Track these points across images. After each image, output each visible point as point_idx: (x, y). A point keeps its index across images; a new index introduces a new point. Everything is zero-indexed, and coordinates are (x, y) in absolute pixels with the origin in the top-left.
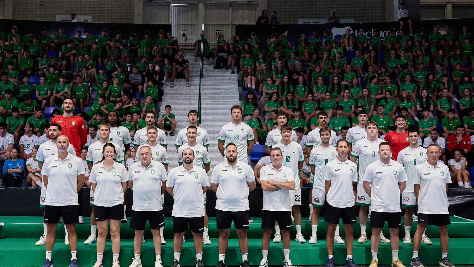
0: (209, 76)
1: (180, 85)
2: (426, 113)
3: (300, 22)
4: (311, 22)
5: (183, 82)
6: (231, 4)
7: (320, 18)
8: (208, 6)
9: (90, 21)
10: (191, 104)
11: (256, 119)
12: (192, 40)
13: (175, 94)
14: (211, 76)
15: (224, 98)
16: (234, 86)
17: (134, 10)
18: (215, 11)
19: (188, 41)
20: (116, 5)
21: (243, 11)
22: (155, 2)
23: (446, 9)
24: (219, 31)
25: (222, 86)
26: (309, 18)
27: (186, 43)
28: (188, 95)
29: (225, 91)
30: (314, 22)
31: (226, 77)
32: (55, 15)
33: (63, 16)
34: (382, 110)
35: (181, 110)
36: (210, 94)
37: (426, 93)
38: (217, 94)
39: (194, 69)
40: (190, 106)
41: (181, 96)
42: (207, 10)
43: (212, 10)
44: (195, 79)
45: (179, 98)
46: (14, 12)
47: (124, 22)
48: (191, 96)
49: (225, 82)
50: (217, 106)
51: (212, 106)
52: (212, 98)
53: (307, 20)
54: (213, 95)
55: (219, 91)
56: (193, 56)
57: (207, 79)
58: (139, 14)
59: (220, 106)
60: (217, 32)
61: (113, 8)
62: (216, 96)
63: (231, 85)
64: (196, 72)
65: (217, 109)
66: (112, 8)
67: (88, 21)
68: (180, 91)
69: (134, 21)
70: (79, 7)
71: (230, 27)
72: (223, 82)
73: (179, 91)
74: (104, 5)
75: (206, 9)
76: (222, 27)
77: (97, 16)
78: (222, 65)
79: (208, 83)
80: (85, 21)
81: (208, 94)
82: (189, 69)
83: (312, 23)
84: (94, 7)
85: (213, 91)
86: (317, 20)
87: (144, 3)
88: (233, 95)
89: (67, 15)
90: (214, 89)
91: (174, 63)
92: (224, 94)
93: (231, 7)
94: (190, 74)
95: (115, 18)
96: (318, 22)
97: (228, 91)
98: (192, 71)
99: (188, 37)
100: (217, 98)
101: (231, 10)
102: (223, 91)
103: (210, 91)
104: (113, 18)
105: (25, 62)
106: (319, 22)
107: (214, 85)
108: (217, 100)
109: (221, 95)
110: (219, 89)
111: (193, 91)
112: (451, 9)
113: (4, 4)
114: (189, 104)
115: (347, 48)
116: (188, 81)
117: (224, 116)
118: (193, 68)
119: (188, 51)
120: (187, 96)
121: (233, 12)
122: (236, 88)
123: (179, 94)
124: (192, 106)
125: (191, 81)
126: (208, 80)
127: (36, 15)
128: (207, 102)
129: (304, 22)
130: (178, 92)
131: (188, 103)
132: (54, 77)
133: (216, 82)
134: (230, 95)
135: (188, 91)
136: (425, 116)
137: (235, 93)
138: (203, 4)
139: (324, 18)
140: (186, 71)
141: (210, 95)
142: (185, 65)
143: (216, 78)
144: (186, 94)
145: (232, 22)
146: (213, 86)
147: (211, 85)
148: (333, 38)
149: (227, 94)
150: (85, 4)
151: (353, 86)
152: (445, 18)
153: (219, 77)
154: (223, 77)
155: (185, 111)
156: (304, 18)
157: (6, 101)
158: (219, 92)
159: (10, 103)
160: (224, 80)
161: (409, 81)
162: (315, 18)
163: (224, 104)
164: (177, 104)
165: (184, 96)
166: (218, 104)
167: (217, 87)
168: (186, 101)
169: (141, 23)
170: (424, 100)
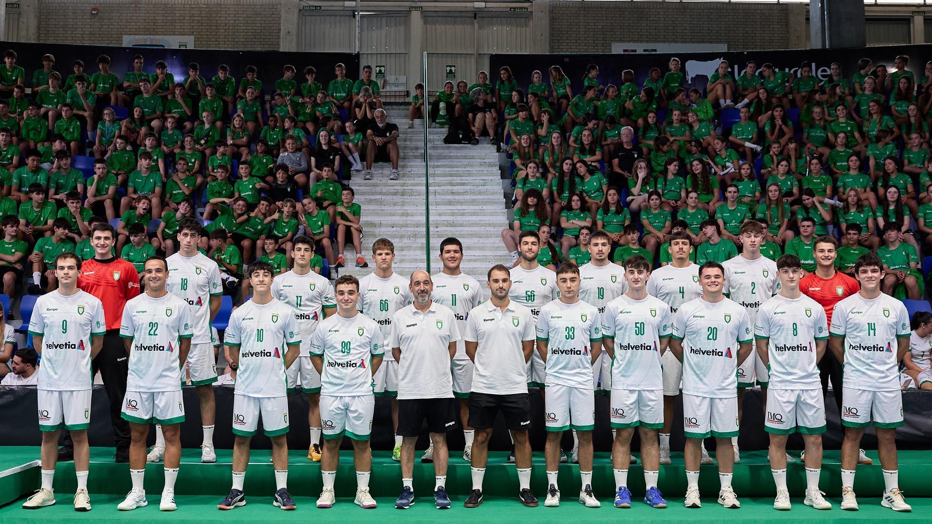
0: (439, 157)
1: (382, 174)
2: (892, 234)
3: (617, 49)
4: (640, 49)
5: (388, 170)
6: (476, 14)
7: (657, 40)
8: (428, 17)
9: (191, 47)
10: (407, 215)
11: (546, 246)
12: (396, 85)
13: (373, 194)
14: (445, 158)
15: (473, 202)
16: (492, 178)
17: (279, 24)
18: (443, 26)
19: (388, 86)
20: (245, 15)
21: (500, 27)
22: (322, 8)
23: (912, 25)
24: (451, 66)
25: (467, 178)
26: (634, 41)
27: (385, 90)
28: (399, 197)
29: (475, 187)
30: (645, 51)
31: (473, 160)
32: (121, 34)
33: (137, 37)
34: (809, 229)
35: (387, 226)
36: (443, 193)
37: (895, 192)
38: (458, 194)
39: (408, 143)
40: (404, 218)
41: (384, 197)
42: (428, 26)
43: (438, 27)
44: (412, 163)
45: (380, 202)
46: (39, 28)
47: (259, 49)
48: (405, 197)
49: (474, 170)
50: (460, 219)
51: (450, 218)
52: (450, 203)
53: (630, 46)
54: (450, 197)
55: (463, 187)
56: (406, 117)
57: (436, 164)
58: (289, 32)
59: (467, 218)
60: (448, 69)
61: (238, 20)
62: (457, 197)
63: (486, 175)
64: (412, 149)
65: (461, 225)
66: (235, 21)
67: (186, 46)
68: (383, 188)
69: (279, 48)
70: (168, 18)
71: (473, 60)
72: (469, 169)
73: (380, 188)
74: (219, 15)
75: (425, 23)
76: (459, 59)
77: (206, 37)
78: (461, 136)
79: (439, 172)
80: (180, 46)
81: (439, 194)
82: (398, 143)
83: (640, 51)
84: (200, 18)
85: (450, 188)
86: (650, 46)
87: (300, 10)
88: (492, 197)
89: (145, 34)
90: (451, 184)
91: (369, 131)
92: (474, 193)
93: (475, 18)
94: (401, 154)
95: (242, 40)
96: (653, 50)
97: (481, 187)
98: (405, 148)
99: (388, 78)
100: (460, 203)
101: (476, 26)
102: (469, 187)
103: (443, 188)
104: (236, 40)
105: (65, 127)
106: (655, 50)
107: (451, 175)
108: (459, 207)
109: (467, 197)
110: (463, 184)
111: (409, 188)
112: (922, 26)
113: (20, 14)
114: (402, 215)
115: (722, 101)
116: (396, 167)
117: (476, 240)
118: (405, 140)
119: (395, 107)
120: (398, 199)
121: (480, 28)
122: (497, 181)
123: (381, 193)
124: (409, 218)
125: (404, 167)
126: (438, 166)
127: (82, 34)
128: (438, 212)
129: (625, 51)
130: (378, 189)
131: (400, 211)
132: (125, 157)
133: (455, 169)
134: (486, 197)
135: (399, 188)
136: (891, 240)
137: (496, 193)
138: (419, 13)
139: (665, 42)
140: (390, 146)
141: (443, 197)
142: (390, 134)
143: (455, 162)
144: (395, 194)
145: (478, 51)
146: (449, 178)
147: (445, 175)
148: (690, 82)
149: (480, 193)
150: (182, 12)
151: (741, 179)
152: (910, 42)
153: (460, 160)
154: (468, 160)
155: (394, 229)
156: (623, 41)
157: (32, 207)
158: (462, 191)
159: (40, 211)
160: (472, 166)
161: (855, 169)
162: (647, 42)
163: (474, 214)
164: (378, 214)
165: (391, 197)
166: (463, 214)
167: (457, 180)
168: (396, 208)
169: (294, 50)
170: (892, 207)
